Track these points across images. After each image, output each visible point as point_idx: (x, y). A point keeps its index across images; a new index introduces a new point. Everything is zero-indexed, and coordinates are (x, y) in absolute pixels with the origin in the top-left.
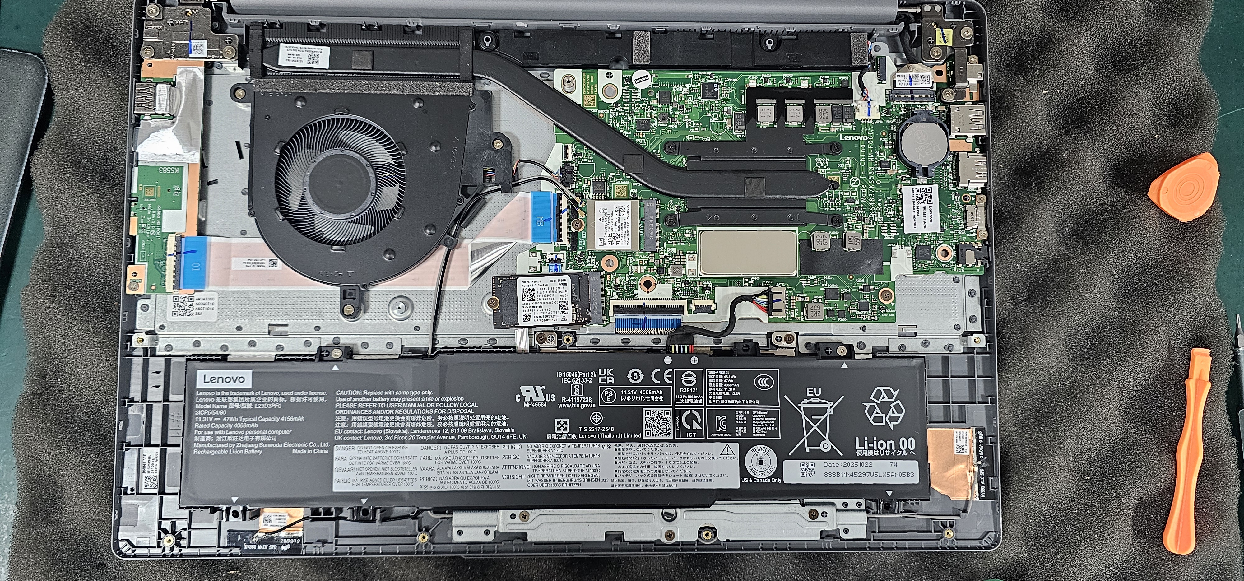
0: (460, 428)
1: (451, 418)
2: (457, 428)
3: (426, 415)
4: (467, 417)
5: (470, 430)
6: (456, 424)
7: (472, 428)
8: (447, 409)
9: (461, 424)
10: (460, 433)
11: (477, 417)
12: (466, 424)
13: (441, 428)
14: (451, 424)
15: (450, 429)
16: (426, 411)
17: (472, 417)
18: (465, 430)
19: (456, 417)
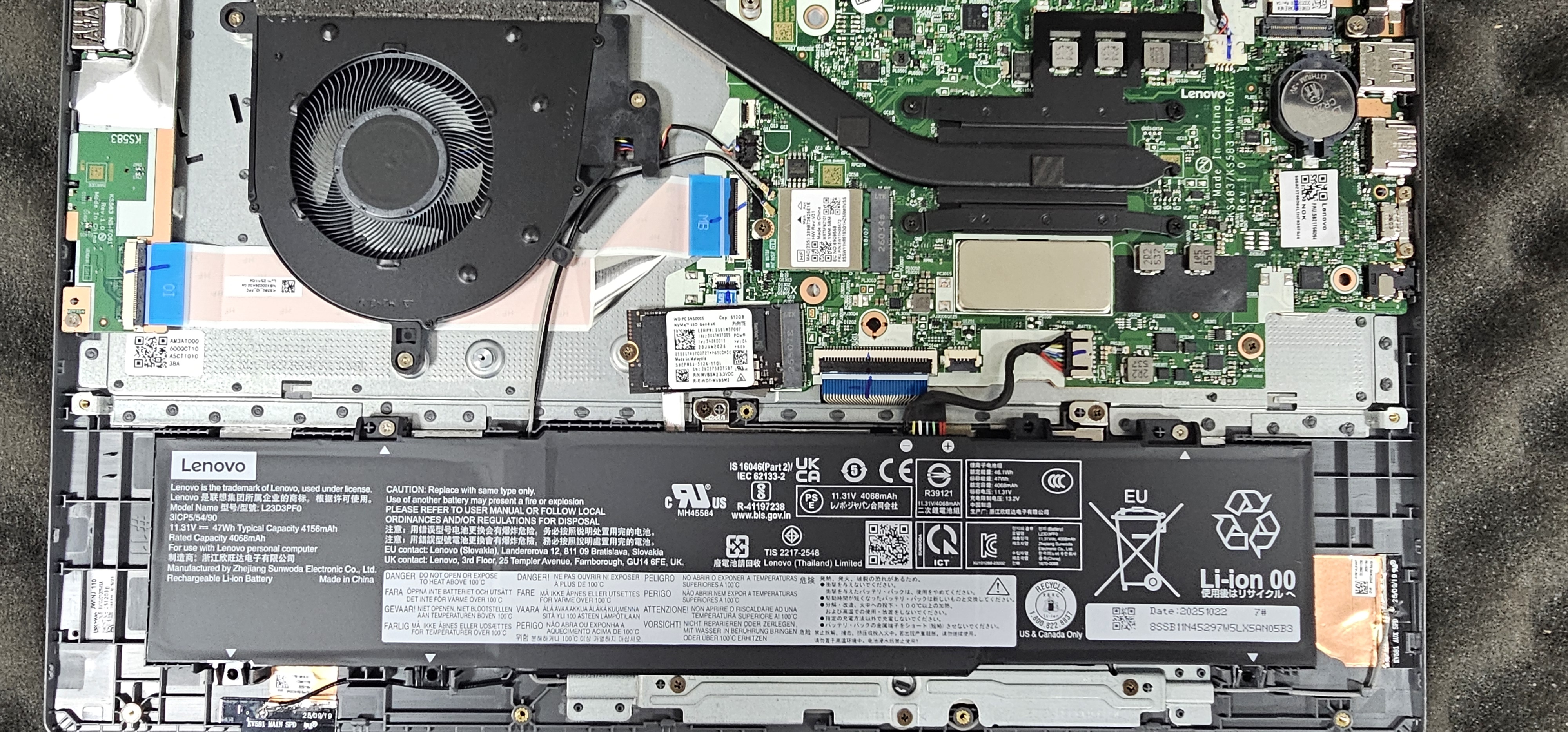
0: (578, 548)
1: (564, 532)
2: (573, 547)
3: (525, 526)
4: (589, 531)
5: (594, 552)
6: (572, 541)
7: (598, 548)
8: (557, 517)
9: (580, 542)
10: (578, 555)
11: (605, 530)
12: (589, 541)
13: (549, 548)
14: (564, 542)
15: (562, 548)
16: (526, 520)
17: (597, 531)
18: (586, 551)
19: (572, 531)
